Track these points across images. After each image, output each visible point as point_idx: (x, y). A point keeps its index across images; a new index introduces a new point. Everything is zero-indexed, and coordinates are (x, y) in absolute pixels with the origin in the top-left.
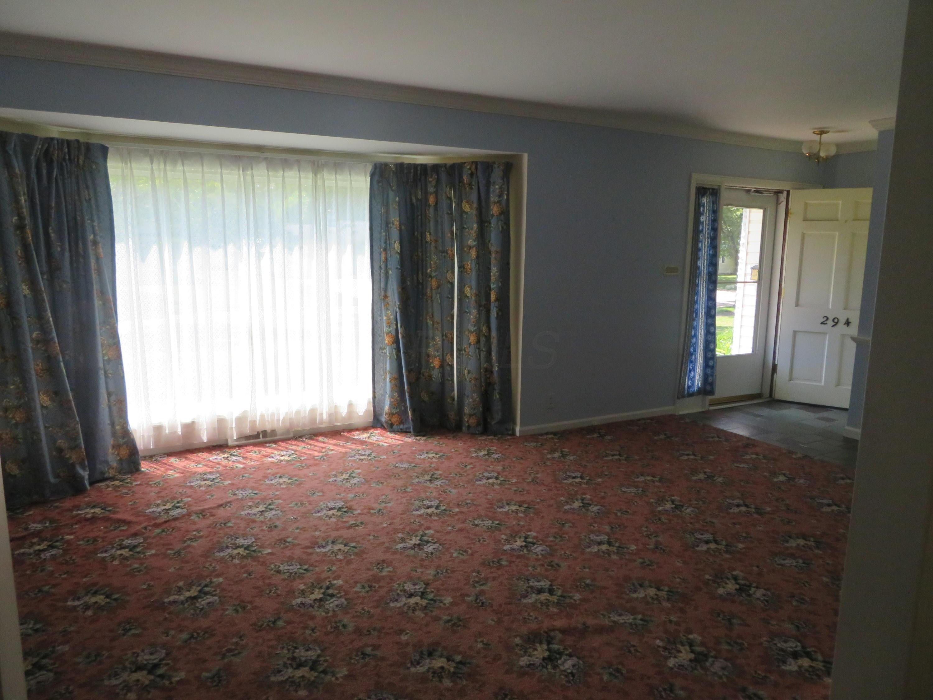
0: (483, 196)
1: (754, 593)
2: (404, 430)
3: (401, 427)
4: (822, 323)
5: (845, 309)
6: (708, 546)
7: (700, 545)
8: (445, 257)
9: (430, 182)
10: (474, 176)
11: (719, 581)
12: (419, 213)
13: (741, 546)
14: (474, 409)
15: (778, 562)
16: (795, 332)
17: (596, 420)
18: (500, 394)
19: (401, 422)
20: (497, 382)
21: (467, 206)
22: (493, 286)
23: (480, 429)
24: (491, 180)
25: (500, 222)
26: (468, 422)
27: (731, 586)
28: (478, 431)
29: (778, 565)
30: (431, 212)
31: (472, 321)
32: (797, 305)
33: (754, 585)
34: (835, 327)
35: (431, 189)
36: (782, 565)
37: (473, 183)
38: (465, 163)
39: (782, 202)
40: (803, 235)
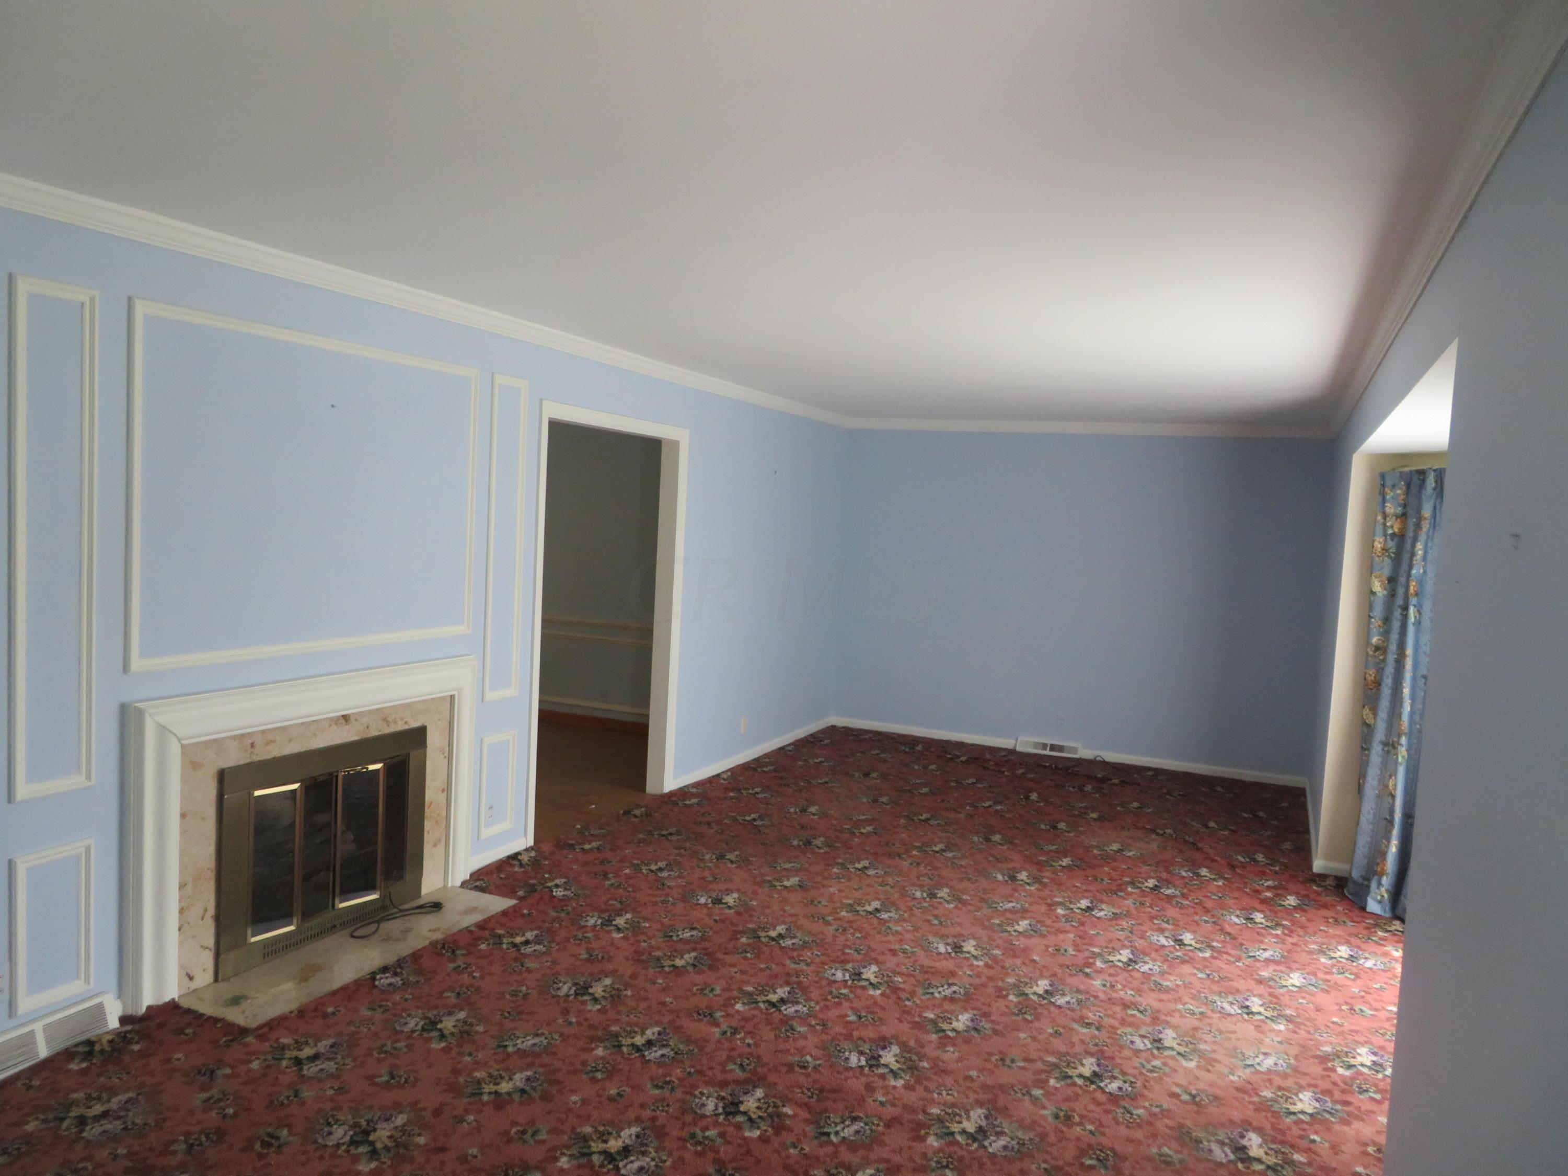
1: (570, 989)
6: (645, 1037)
7: (656, 1035)
11: (614, 992)
13: (600, 1052)
15: (542, 1038)
27: (598, 990)
29: (543, 1034)
33: (571, 998)
36: (537, 1035)
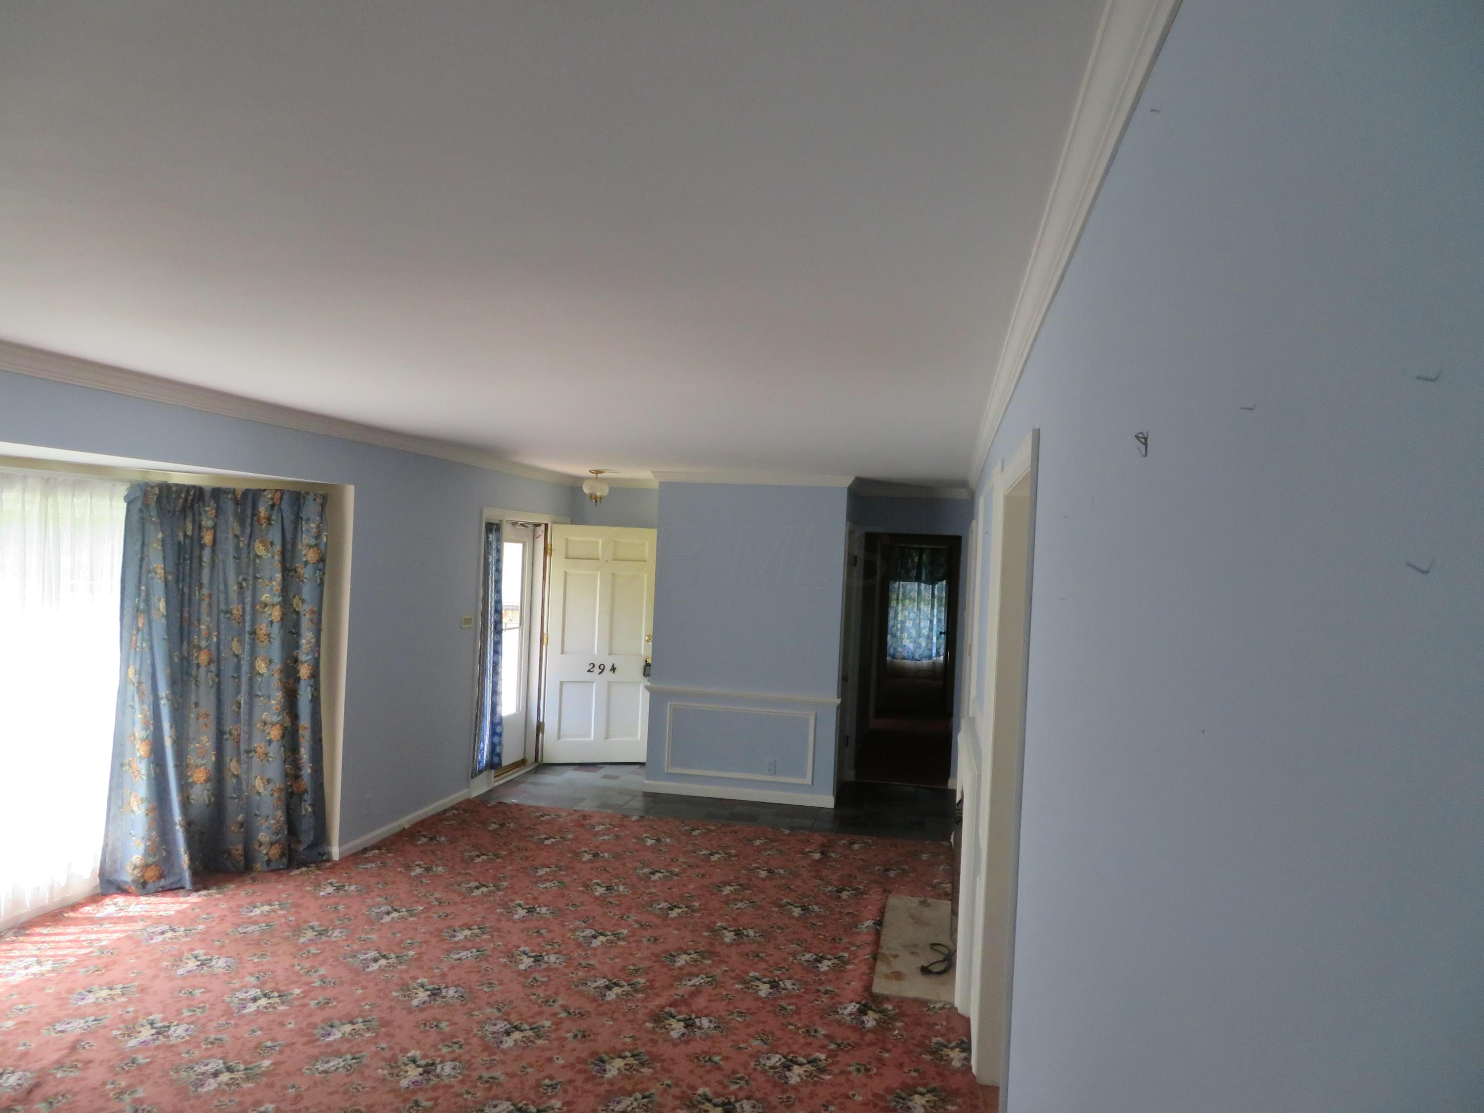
0: (289, 536)
2: (168, 888)
3: (163, 882)
4: (589, 671)
5: (609, 654)
8: (229, 618)
9: (206, 512)
10: (276, 508)
12: (187, 556)
14: (278, 834)
16: (562, 683)
17: (405, 821)
18: (312, 805)
19: (162, 876)
20: (309, 789)
21: (261, 547)
22: (303, 657)
23: (285, 860)
24: (303, 515)
25: (318, 571)
26: (267, 854)
28: (283, 864)
30: (206, 554)
31: (275, 708)
32: (562, 653)
34: (601, 674)
35: (207, 522)
37: (273, 518)
38: (265, 490)
39: (539, 536)
40: (566, 573)
